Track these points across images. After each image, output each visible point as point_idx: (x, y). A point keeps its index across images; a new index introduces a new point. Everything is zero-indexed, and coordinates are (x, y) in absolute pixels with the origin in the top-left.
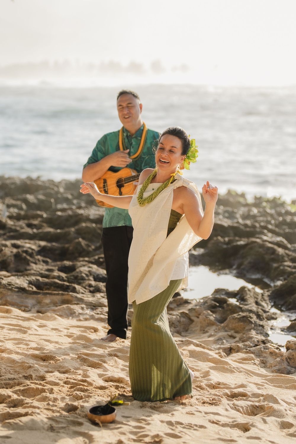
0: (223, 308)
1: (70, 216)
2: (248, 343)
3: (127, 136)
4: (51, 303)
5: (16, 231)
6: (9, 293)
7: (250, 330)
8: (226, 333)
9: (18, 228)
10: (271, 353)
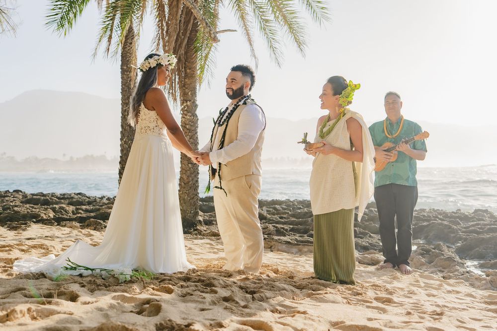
0: (429, 255)
1: (306, 213)
2: (456, 273)
3: (390, 123)
4: (308, 251)
5: (273, 220)
6: (280, 244)
7: (455, 266)
8: (436, 269)
9: (274, 219)
10: (476, 278)
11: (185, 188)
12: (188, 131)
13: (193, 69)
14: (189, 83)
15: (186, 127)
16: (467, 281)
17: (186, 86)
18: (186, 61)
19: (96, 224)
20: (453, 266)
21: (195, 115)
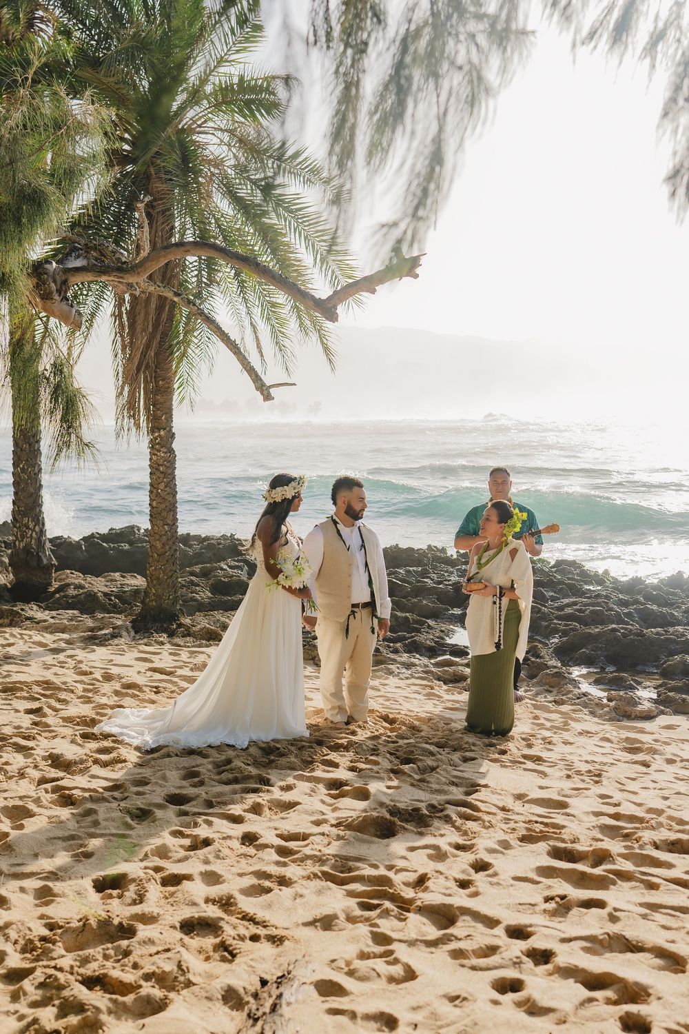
8: (543, 688)
10: (597, 704)
11: (159, 561)
12: (162, 476)
13: (169, 381)
14: (162, 401)
15: (159, 470)
16: (585, 707)
17: (158, 406)
18: (156, 367)
19: (11, 614)
20: (564, 685)
21: (172, 451)
